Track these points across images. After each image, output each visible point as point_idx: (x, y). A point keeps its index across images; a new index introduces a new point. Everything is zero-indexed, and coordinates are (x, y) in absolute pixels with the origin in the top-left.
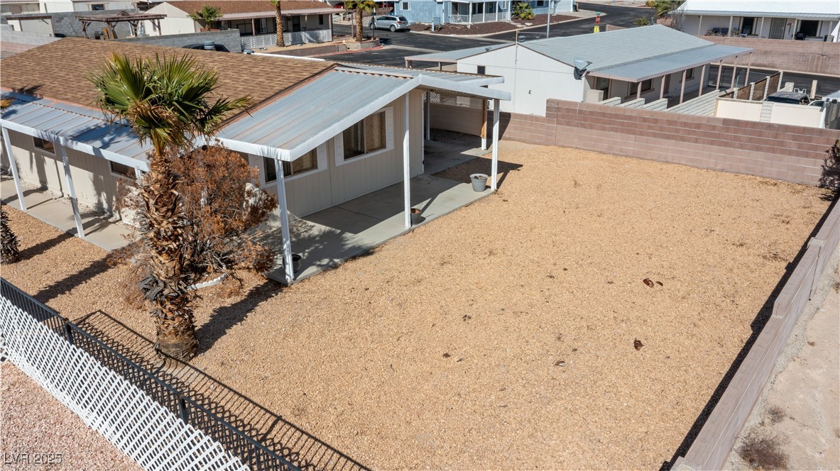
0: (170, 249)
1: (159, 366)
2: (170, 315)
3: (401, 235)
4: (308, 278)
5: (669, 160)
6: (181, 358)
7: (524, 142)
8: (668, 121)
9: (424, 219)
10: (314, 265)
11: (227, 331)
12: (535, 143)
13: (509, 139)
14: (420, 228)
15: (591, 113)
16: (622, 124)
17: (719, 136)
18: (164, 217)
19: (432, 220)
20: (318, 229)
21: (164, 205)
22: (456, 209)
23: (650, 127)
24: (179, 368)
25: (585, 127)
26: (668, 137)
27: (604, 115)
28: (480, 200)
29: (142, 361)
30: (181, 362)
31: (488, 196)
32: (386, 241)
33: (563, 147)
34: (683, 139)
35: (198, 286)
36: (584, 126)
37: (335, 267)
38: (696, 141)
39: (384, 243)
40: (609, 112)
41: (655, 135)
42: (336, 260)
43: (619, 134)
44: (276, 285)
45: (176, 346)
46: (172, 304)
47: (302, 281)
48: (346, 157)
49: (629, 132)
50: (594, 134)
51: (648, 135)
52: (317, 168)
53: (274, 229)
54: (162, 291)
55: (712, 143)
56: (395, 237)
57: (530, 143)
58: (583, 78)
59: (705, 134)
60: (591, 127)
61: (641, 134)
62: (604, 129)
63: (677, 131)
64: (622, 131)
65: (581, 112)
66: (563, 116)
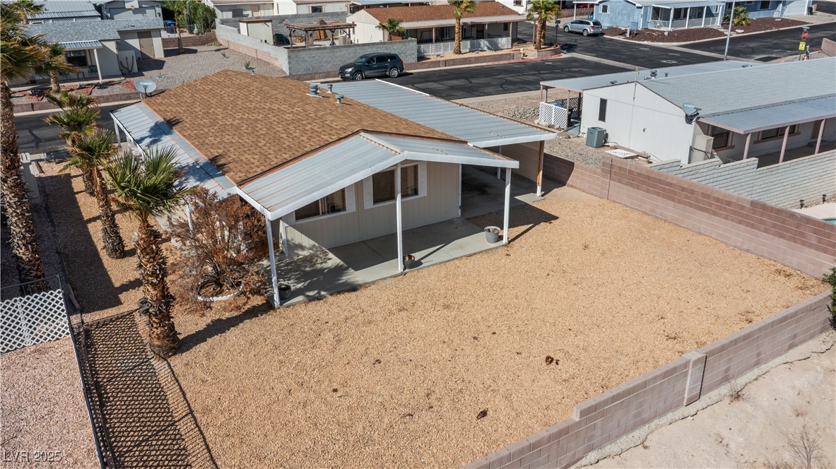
0: (152, 282)
1: (150, 357)
2: (155, 325)
3: (391, 277)
4: (293, 305)
5: (702, 231)
6: (162, 355)
7: (584, 191)
8: (703, 193)
9: (422, 264)
10: (303, 294)
11: (208, 339)
12: (592, 194)
13: (572, 186)
14: (413, 273)
15: (639, 174)
16: (664, 190)
17: (746, 216)
18: (147, 261)
19: (428, 266)
20: (334, 261)
21: (147, 254)
22: (457, 258)
23: (687, 197)
24: (160, 362)
25: (633, 187)
26: (702, 209)
27: (649, 178)
28: (487, 251)
29: (144, 352)
30: (162, 358)
31: (497, 248)
32: (375, 281)
33: (614, 202)
34: (714, 214)
35: (215, 299)
36: (632, 185)
37: (319, 298)
38: (726, 218)
39: (373, 283)
40: (653, 176)
41: (690, 205)
42: (323, 293)
43: (660, 199)
44: (268, 307)
45: (159, 346)
46: (156, 318)
47: (288, 307)
48: (376, 202)
49: (669, 198)
50: (640, 194)
51: (685, 203)
52: (345, 210)
53: (301, 257)
54: (148, 310)
55: (740, 222)
56: (385, 279)
57: (588, 193)
58: (694, 123)
59: (734, 212)
60: (638, 188)
61: (679, 202)
62: (648, 191)
63: (710, 205)
64: (664, 196)
65: (630, 171)
66: (615, 173)
